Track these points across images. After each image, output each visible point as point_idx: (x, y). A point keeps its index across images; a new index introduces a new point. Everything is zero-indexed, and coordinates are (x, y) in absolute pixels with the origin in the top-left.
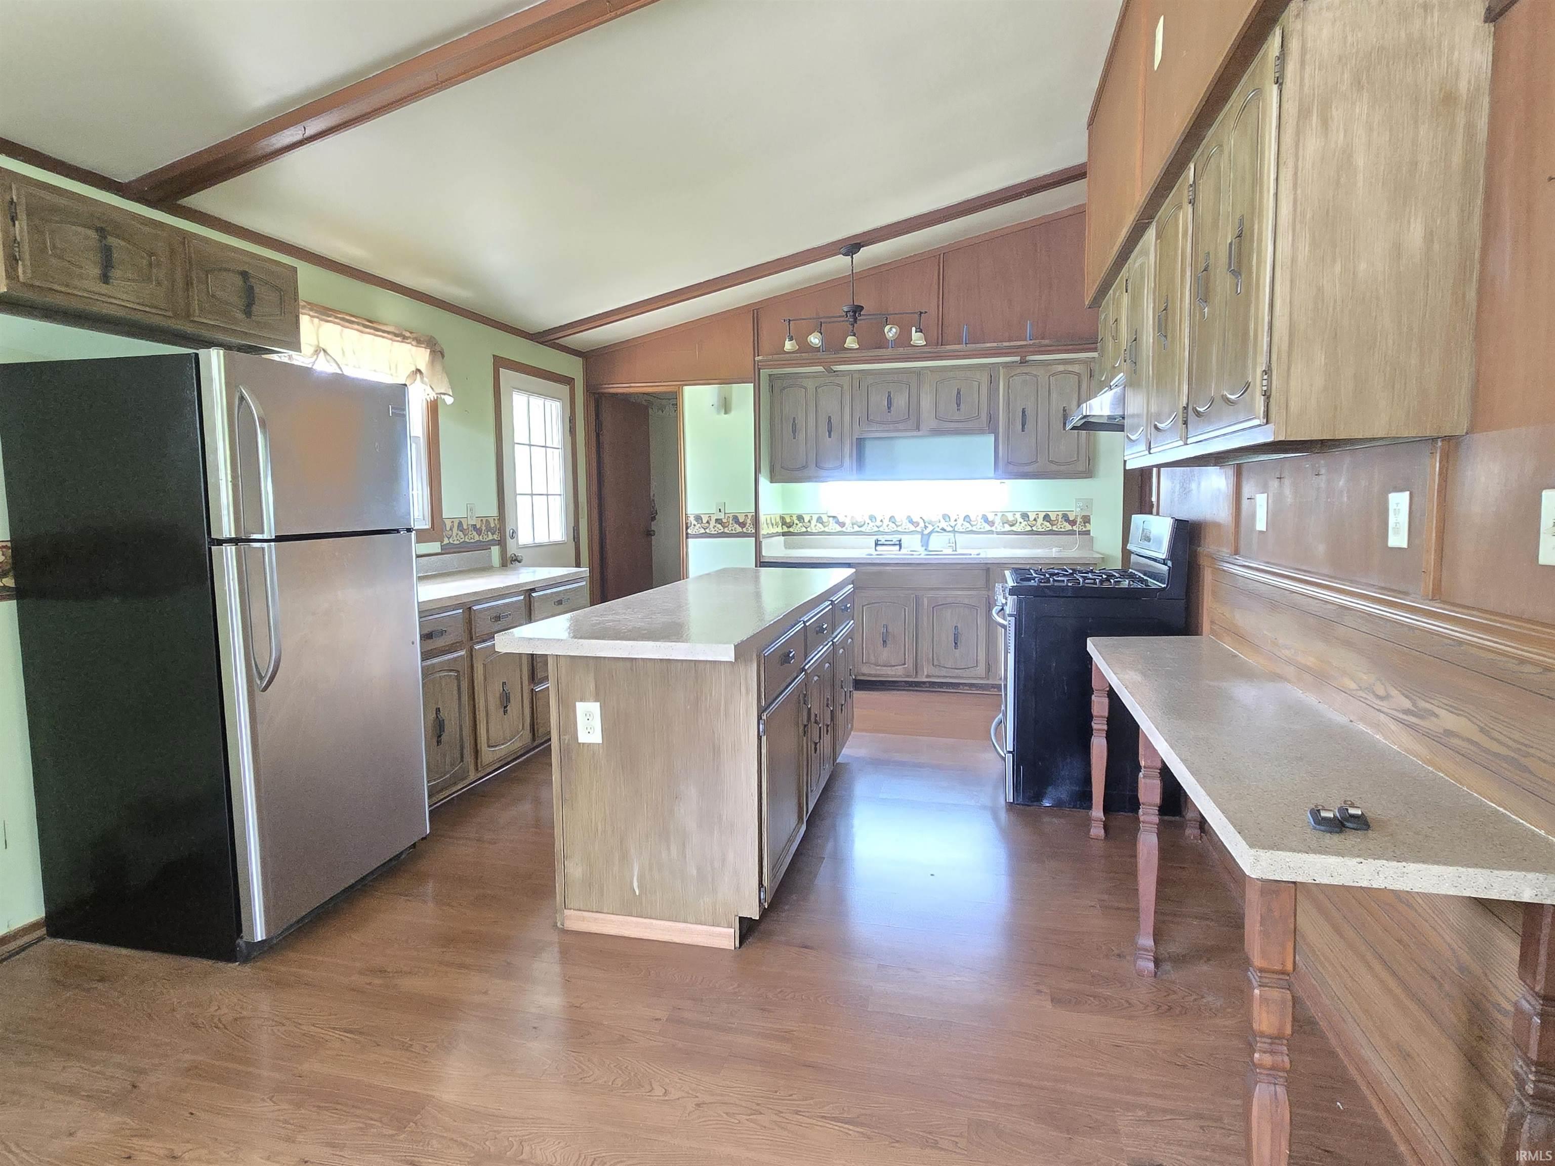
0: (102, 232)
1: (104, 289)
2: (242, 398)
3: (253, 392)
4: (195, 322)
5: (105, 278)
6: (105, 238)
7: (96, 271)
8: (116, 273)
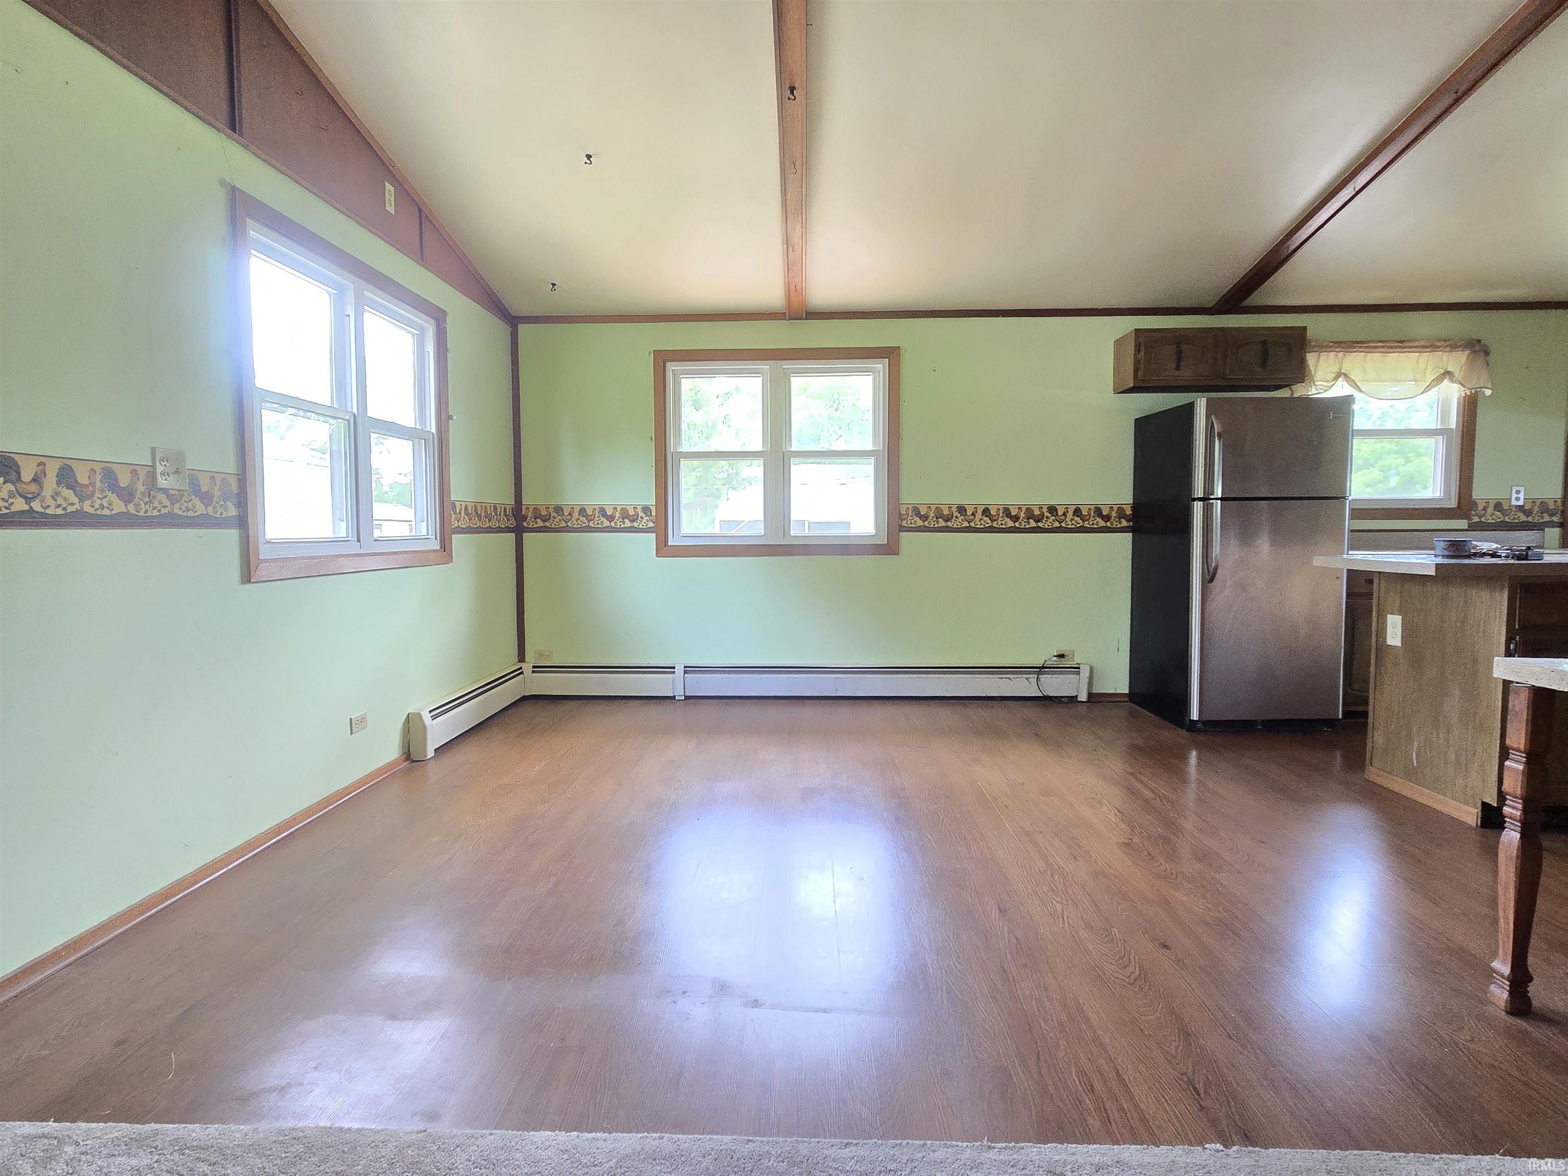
0: (1178, 345)
1: (1176, 373)
2: (1212, 424)
3: (1217, 418)
4: (1228, 379)
5: (1178, 368)
6: (1180, 346)
7: (1173, 365)
8: (1183, 364)
